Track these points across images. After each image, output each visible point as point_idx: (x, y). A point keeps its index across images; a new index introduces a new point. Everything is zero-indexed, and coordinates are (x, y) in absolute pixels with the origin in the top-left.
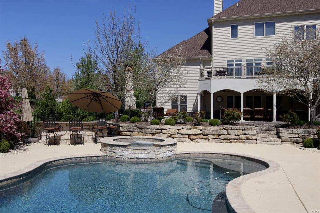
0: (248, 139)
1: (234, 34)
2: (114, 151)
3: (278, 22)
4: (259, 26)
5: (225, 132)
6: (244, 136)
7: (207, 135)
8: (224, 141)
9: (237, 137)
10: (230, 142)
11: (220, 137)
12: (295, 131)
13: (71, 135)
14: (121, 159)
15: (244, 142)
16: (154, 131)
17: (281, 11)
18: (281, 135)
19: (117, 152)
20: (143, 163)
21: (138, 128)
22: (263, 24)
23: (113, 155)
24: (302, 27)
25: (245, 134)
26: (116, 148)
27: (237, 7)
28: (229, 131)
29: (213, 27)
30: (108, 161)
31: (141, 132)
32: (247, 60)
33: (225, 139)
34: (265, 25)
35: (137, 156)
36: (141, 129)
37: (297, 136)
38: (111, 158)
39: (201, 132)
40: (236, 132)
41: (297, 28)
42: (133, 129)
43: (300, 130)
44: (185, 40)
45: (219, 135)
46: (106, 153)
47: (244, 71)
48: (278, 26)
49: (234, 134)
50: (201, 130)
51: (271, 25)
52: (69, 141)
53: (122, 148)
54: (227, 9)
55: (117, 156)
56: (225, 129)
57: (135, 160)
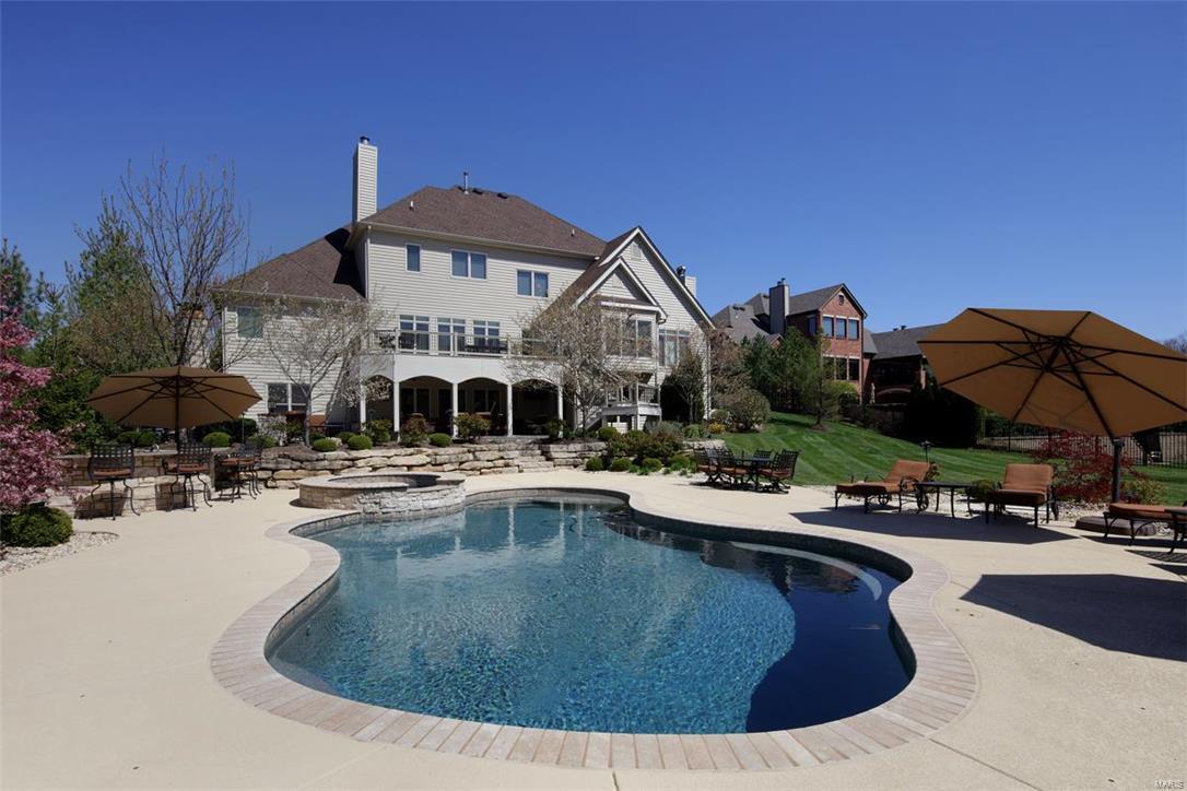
0: (507, 465)
1: (414, 264)
2: (378, 501)
3: (491, 257)
4: (459, 258)
5: (471, 456)
6: (501, 462)
7: (441, 464)
8: (470, 472)
9: (490, 464)
10: (481, 474)
11: (463, 466)
12: (572, 447)
13: (156, 486)
14: (394, 515)
15: (501, 472)
16: (337, 464)
17: (495, 238)
18: (554, 455)
19: (384, 502)
20: (437, 517)
21: (293, 459)
22: (466, 255)
23: (376, 508)
24: (528, 274)
25: (502, 458)
26: (384, 493)
27: (411, 208)
28: (477, 453)
29: (369, 241)
30: (360, 523)
31: (301, 468)
32: (440, 320)
33: (472, 470)
34: (469, 259)
35: (426, 504)
36: (302, 462)
37: (574, 455)
38: (368, 516)
39: (428, 460)
40: (490, 455)
41: (520, 273)
42: (278, 463)
43: (578, 447)
44: (288, 252)
45: (461, 463)
46: (353, 508)
47: (434, 342)
48: (490, 262)
49: (486, 458)
50: (428, 456)
51: (480, 260)
52: (154, 503)
53: (397, 493)
54: (389, 208)
55: (384, 510)
56: (469, 451)
57: (423, 512)
